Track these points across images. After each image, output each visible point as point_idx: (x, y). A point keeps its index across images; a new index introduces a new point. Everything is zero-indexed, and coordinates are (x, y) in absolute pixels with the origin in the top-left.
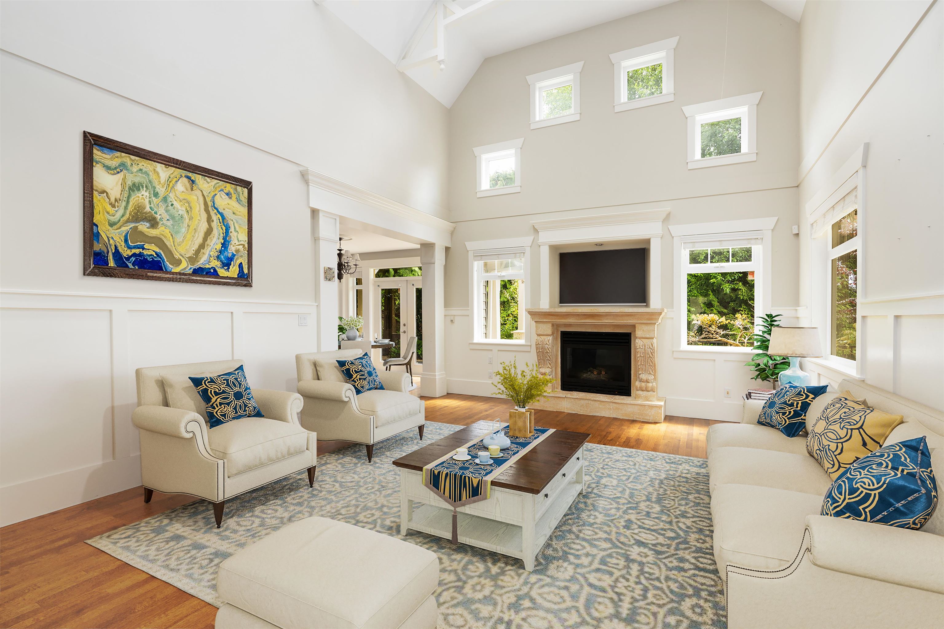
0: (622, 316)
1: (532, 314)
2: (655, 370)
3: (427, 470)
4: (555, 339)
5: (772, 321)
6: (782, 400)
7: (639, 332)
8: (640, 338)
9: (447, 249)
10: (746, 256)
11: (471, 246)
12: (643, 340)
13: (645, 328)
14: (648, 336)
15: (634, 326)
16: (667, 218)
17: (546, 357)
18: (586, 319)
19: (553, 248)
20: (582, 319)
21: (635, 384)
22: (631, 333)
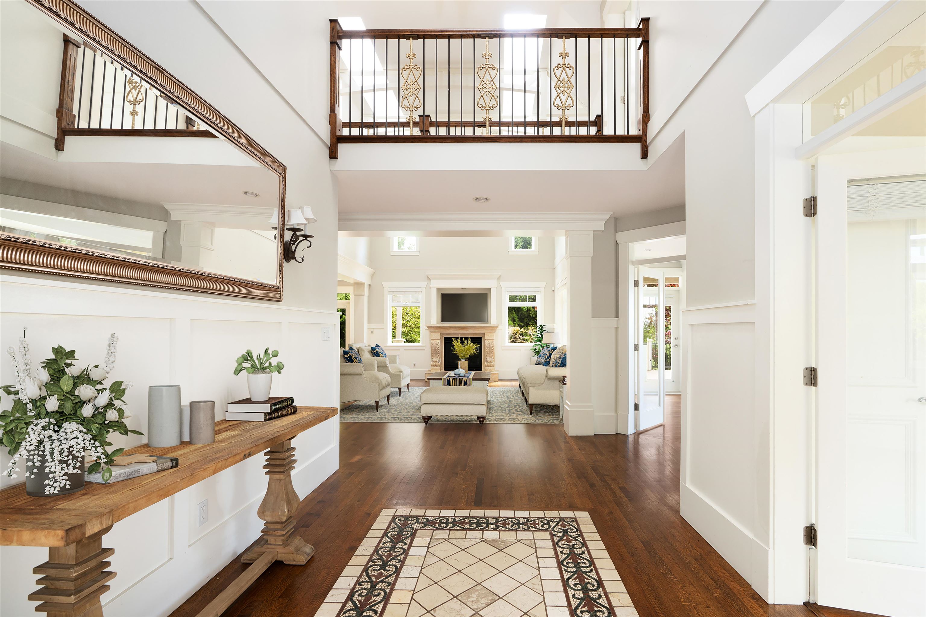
0: (479, 328)
1: (429, 327)
2: (494, 357)
3: (444, 379)
4: (441, 342)
5: (542, 328)
6: (543, 354)
7: (487, 337)
8: (487, 340)
9: (370, 285)
10: (534, 299)
11: (386, 285)
12: (489, 341)
13: (490, 334)
14: (491, 339)
15: (484, 334)
16: (499, 278)
17: (437, 352)
18: (459, 330)
19: (438, 289)
20: (457, 330)
21: (484, 364)
22: (482, 338)
